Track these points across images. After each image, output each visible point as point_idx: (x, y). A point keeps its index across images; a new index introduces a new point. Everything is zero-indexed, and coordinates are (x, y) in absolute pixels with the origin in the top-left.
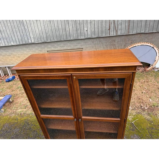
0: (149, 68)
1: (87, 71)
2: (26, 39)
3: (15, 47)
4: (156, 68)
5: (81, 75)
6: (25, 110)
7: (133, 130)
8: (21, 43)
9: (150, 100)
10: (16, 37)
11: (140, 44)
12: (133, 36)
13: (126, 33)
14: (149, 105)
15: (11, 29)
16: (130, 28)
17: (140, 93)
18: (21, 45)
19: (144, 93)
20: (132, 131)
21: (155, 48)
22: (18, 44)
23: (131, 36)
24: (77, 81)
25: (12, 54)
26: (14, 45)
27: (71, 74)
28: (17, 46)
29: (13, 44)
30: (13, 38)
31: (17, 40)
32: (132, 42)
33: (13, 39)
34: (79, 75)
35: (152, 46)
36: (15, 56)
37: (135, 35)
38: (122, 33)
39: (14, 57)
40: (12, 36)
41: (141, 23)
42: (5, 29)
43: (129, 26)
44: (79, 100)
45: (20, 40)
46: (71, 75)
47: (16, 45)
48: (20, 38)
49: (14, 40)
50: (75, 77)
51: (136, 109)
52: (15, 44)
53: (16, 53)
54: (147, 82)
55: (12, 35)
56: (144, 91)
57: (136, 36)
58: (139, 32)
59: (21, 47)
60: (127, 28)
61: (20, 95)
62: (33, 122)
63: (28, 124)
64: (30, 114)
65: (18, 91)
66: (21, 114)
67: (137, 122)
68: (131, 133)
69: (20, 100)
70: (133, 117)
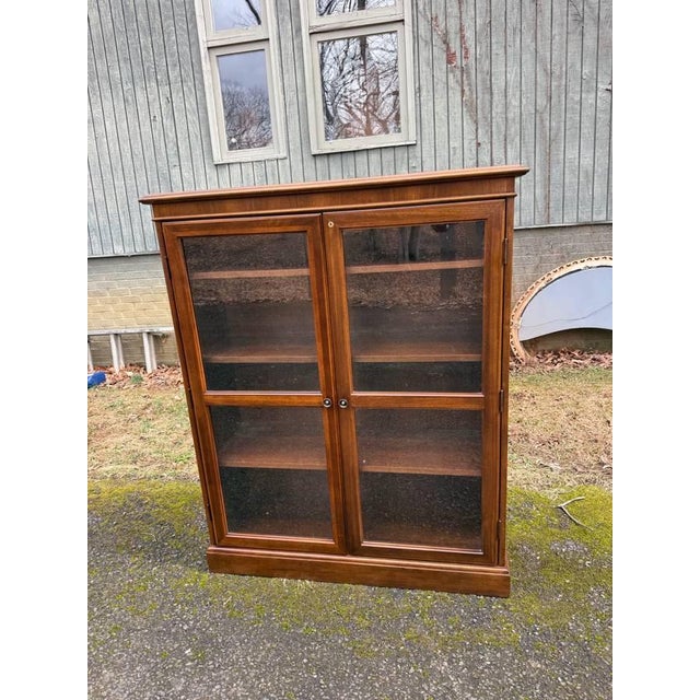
1: (370, 202)
3: (124, 264)
5: (350, 214)
7: (561, 527)
10: (136, 227)
11: (594, 263)
12: (566, 235)
13: (537, 220)
15: (122, 197)
16: (551, 205)
18: (150, 257)
20: (556, 530)
22: (140, 250)
23: (557, 234)
24: (338, 239)
25: (108, 289)
26: (126, 255)
27: (321, 211)
28: (136, 258)
29: (119, 251)
31: (138, 237)
32: (563, 257)
33: (125, 234)
34: (346, 215)
36: (119, 298)
37: (573, 231)
38: (523, 220)
39: (113, 302)
40: (122, 223)
41: (590, 186)
42: (101, 197)
43: (547, 197)
44: (343, 316)
46: (321, 217)
47: (129, 255)
49: (126, 238)
50: (331, 224)
52: (129, 251)
53: (125, 285)
55: (122, 219)
57: (578, 234)
58: (585, 218)
60: (541, 205)
61: (120, 426)
62: (160, 500)
63: (140, 504)
64: (149, 479)
65: (111, 414)
66: (114, 477)
67: (581, 504)
68: (553, 534)
69: (115, 440)
70: (563, 490)
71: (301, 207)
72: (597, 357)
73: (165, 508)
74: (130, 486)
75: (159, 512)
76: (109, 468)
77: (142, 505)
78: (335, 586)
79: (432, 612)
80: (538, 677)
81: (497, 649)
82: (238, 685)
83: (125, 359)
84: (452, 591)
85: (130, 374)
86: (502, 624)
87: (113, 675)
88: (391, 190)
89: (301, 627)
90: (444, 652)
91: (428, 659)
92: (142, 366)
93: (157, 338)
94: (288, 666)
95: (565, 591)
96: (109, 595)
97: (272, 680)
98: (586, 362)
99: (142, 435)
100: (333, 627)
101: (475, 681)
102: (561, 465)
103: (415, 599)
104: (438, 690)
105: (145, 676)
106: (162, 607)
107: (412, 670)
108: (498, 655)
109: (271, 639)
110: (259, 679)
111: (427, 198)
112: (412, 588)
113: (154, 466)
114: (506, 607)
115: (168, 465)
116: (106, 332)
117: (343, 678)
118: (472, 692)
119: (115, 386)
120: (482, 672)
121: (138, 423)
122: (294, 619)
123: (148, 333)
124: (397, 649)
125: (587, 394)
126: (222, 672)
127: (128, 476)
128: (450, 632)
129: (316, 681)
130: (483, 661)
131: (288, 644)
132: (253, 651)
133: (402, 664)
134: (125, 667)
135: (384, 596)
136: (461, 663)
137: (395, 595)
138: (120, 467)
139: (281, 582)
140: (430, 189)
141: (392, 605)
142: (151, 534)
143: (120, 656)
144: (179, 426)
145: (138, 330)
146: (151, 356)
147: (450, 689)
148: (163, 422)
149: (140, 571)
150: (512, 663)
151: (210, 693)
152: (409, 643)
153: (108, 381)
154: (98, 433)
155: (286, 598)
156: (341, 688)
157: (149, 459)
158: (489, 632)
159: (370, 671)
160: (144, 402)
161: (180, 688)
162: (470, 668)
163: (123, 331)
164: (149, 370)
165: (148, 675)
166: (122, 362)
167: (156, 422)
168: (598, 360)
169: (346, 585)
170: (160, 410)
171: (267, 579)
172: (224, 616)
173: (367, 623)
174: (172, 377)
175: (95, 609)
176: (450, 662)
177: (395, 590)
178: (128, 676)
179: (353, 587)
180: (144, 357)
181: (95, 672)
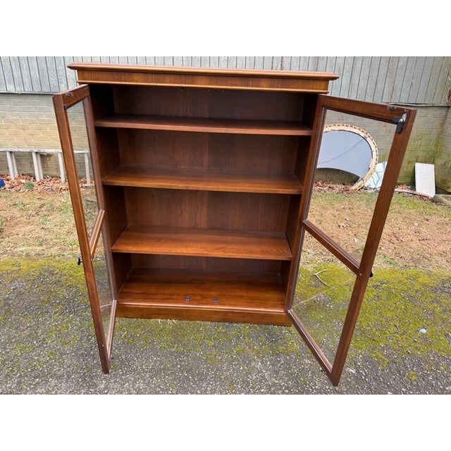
0: (356, 186)
2: (54, 82)
4: (370, 188)
6: (39, 248)
7: (316, 286)
8: (37, 90)
9: (356, 240)
10: (25, 72)
11: (337, 128)
14: (353, 248)
17: (334, 228)
19: (341, 227)
20: (314, 288)
21: (368, 139)
22: (28, 90)
25: (3, 117)
26: (16, 92)
28: (25, 96)
29: (11, 89)
30: (15, 74)
31: (27, 80)
33: (15, 76)
35: (363, 135)
36: (12, 125)
39: (8, 128)
40: (13, 67)
45: (34, 82)
47: (20, 93)
48: (35, 74)
49: (17, 80)
51: (324, 253)
52: (19, 90)
53: (17, 116)
54: (350, 209)
55: (13, 64)
56: (343, 224)
59: (36, 99)
61: (23, 219)
62: (66, 271)
63: (52, 273)
64: (54, 257)
65: (15, 211)
66: (27, 255)
67: (325, 274)
68: (312, 291)
69: (22, 229)
70: (316, 265)
71: (189, 84)
72: (331, 186)
73: (71, 276)
74: (41, 261)
75: (67, 279)
76: (23, 249)
77: (53, 274)
78: (191, 322)
79: (249, 336)
80: (309, 368)
81: (288, 355)
82: (139, 383)
83: (18, 170)
84: (259, 323)
85: (23, 181)
86: (289, 341)
87: (56, 381)
88: (251, 79)
89: (173, 347)
90: (258, 357)
91: (250, 361)
92: (32, 176)
93: (44, 157)
94: (169, 369)
95: (321, 322)
96: (42, 333)
97: (161, 378)
98: (326, 189)
99: (42, 226)
100: (193, 346)
101: (277, 372)
102: (314, 250)
103: (239, 328)
104: (257, 378)
105: (78, 381)
106: (81, 340)
107: (242, 368)
108: (288, 358)
109: (156, 355)
110: (152, 378)
111: (274, 87)
112: (237, 323)
113: (56, 248)
114: (290, 332)
115: (66, 247)
116: (3, 150)
117: (202, 375)
118: (276, 378)
119: (13, 190)
120: (280, 367)
121: (37, 217)
122: (169, 343)
123: (36, 153)
124: (232, 357)
125: (327, 209)
126: (128, 376)
127: (38, 255)
128: (261, 346)
129: (187, 377)
130: (280, 361)
131: (166, 358)
132: (146, 362)
133: (235, 365)
134: (64, 376)
135: (221, 328)
136: (268, 363)
137: (228, 327)
138: (30, 248)
139: (157, 322)
140: (276, 81)
141: (226, 332)
142: (63, 293)
143: (59, 370)
144: (68, 220)
145: (28, 150)
146: (39, 169)
147: (263, 377)
148: (56, 218)
149: (61, 317)
150: (295, 362)
151: (123, 388)
152: (238, 353)
153: (7, 186)
154: (8, 224)
155: (161, 330)
156: (202, 380)
157: (51, 243)
158: (282, 345)
159: (217, 370)
160: (38, 203)
161: (103, 387)
162: (273, 365)
163: (17, 150)
164: (38, 180)
165: (80, 380)
166: (16, 172)
167: (51, 217)
168: (332, 188)
169: (198, 322)
170: (52, 209)
171: (148, 320)
172: (124, 343)
173: (213, 343)
174: (55, 185)
175: (35, 342)
176: (262, 363)
177: (227, 324)
178: (67, 382)
179: (202, 323)
180: (34, 170)
181: (44, 380)
